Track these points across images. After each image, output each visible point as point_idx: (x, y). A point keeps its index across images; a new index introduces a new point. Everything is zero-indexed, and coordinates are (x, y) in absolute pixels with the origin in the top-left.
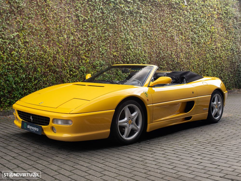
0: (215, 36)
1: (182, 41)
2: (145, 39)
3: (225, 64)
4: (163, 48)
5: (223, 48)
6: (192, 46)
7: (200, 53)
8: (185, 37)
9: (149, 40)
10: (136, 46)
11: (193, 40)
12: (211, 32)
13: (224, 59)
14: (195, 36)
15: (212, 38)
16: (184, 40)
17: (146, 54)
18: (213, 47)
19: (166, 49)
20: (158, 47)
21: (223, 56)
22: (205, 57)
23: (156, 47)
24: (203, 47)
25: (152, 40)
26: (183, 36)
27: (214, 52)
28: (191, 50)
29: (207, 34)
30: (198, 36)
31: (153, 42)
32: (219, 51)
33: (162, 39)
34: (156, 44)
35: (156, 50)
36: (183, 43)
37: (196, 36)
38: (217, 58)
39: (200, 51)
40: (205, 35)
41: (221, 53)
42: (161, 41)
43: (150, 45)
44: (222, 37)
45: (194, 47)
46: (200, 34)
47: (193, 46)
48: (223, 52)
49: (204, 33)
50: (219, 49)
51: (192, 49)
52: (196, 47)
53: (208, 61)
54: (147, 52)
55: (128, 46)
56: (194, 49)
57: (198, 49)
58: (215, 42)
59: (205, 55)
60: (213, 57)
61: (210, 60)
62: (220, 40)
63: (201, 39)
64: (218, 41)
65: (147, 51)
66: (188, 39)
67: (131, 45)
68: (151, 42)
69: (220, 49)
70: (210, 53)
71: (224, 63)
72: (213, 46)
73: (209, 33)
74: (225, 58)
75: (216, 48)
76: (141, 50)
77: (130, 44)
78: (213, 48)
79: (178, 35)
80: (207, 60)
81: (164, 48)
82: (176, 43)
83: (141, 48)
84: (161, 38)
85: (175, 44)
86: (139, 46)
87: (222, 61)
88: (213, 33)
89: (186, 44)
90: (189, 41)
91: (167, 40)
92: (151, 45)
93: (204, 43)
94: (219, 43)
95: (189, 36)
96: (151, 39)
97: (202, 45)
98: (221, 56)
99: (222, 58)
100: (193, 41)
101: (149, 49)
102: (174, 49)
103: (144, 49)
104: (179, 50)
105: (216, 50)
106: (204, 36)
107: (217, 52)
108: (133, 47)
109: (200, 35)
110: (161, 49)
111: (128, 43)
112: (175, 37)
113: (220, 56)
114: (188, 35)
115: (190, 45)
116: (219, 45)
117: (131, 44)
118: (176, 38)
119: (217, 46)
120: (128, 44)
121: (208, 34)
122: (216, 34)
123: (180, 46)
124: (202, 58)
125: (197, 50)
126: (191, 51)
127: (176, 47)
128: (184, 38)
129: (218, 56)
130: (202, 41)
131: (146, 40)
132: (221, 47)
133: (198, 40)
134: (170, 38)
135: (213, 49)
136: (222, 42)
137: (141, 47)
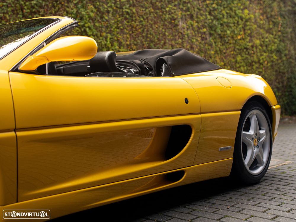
0: (251, 27)
1: (193, 29)
2: (119, 19)
3: (267, 74)
4: (156, 38)
5: (265, 48)
6: (210, 39)
7: (225, 53)
8: (197, 22)
9: (128, 22)
10: (101, 32)
11: (212, 30)
12: (244, 20)
13: (266, 66)
14: (215, 22)
15: (244, 30)
16: (196, 29)
17: (122, 47)
18: (248, 44)
19: (163, 42)
20: (147, 37)
21: (265, 61)
22: (233, 60)
23: (143, 37)
24: (230, 44)
25: (133, 22)
26: (195, 22)
27: (249, 52)
28: (210, 47)
29: (236, 22)
30: (222, 25)
31: (136, 27)
32: (257, 52)
33: (155, 23)
34: (143, 31)
35: (142, 42)
36: (194, 34)
37: (217, 22)
38: (254, 63)
39: (226, 49)
40: (234, 23)
41: (261, 55)
42: (151, 27)
43: (131, 32)
44: (261, 28)
45: (215, 43)
46: (225, 20)
47: (212, 41)
48: (265, 54)
49: (231, 20)
50: (258, 50)
51: (211, 45)
52: (218, 42)
53: (240, 67)
54: (125, 45)
55: (83, 30)
56: (214, 45)
57: (221, 45)
58: (251, 37)
59: (234, 58)
60: (248, 62)
61: (243, 67)
62: (259, 34)
63: (226, 28)
64: (255, 35)
65: (124, 43)
66: (204, 27)
67: (90, 28)
68: (133, 27)
69: (260, 49)
70: (243, 55)
71: (265, 72)
72: (247, 42)
73: (240, 21)
74: (267, 64)
75: (252, 46)
76: (110, 38)
77: (86, 25)
78: (248, 47)
79: (186, 20)
80: (238, 65)
81: (158, 39)
82: (181, 33)
83: (111, 35)
84: (152, 20)
85: (179, 33)
86: (108, 33)
87: (262, 69)
88: (247, 21)
89: (200, 37)
90: (205, 30)
91: (164, 25)
92: (133, 33)
93: (232, 37)
94: (257, 39)
95: (205, 23)
96: (132, 20)
97: (229, 40)
98: (261, 61)
99: (262, 64)
100: (212, 32)
101: (128, 38)
102: (178, 44)
103: (117, 38)
104: (187, 46)
105: (253, 50)
106: (232, 25)
107: (254, 53)
108: (93, 33)
109: (225, 22)
110: (152, 41)
111: (82, 24)
112: (179, 21)
113: (259, 60)
114: (203, 20)
115: (206, 39)
116: (258, 42)
117: (90, 26)
118: (181, 24)
119: (254, 43)
120: (83, 26)
121: (238, 22)
122: (252, 24)
123: (190, 38)
124: (229, 63)
125: (219, 48)
126: (209, 49)
127: (182, 39)
128: (196, 24)
129: (256, 60)
130: (228, 32)
131: (122, 22)
132: (261, 45)
133: (222, 31)
134: (170, 23)
135: (247, 49)
136: (263, 38)
137: (110, 33)
